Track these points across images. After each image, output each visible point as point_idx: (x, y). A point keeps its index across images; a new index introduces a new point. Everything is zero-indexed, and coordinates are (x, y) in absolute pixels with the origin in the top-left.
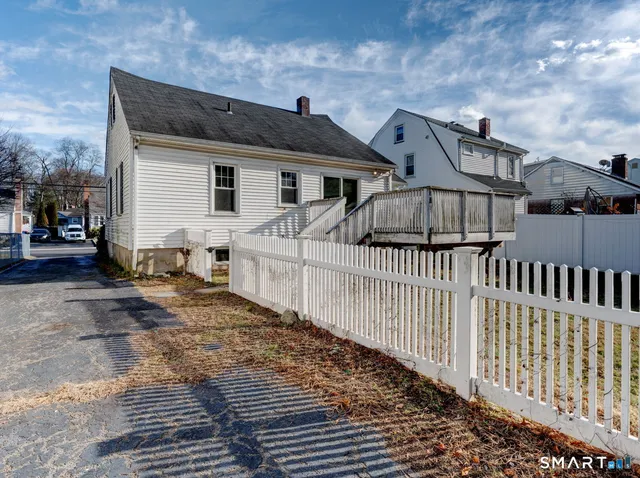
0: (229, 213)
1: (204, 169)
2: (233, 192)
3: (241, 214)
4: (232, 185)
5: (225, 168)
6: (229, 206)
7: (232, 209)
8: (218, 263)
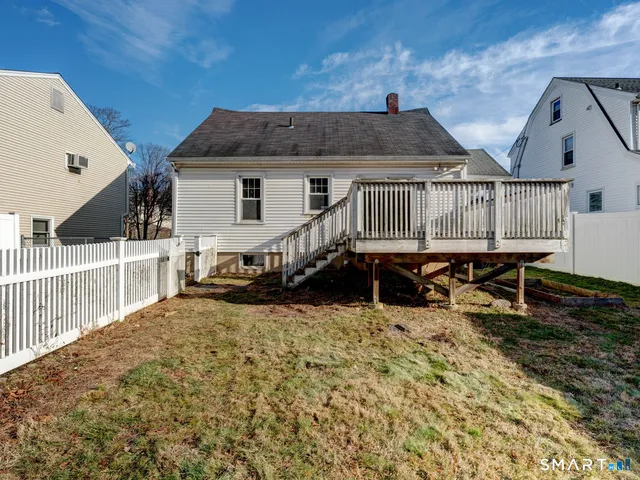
0: (256, 222)
1: (230, 183)
2: (259, 202)
3: (265, 222)
4: (258, 195)
5: (251, 180)
6: (255, 216)
7: (259, 217)
8: (246, 267)
